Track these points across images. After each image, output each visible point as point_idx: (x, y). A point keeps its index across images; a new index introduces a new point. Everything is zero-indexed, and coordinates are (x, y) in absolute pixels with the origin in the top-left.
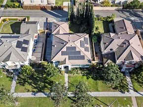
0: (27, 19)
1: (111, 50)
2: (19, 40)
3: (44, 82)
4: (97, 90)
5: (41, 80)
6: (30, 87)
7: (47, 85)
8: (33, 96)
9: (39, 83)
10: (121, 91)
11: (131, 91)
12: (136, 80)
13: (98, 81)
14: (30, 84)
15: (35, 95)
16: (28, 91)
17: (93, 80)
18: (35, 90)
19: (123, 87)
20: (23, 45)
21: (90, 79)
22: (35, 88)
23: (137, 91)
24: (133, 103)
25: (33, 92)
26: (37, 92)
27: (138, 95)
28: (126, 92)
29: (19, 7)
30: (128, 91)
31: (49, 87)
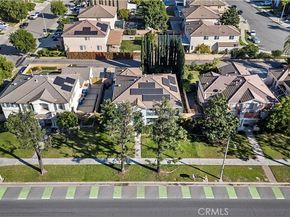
1: (216, 91)
2: (60, 76)
3: (97, 144)
4: (196, 156)
5: (91, 140)
6: (70, 151)
7: (101, 147)
8: (75, 163)
9: (87, 144)
10: (241, 158)
11: (261, 158)
12: (266, 142)
13: (196, 143)
14: (71, 146)
15: (78, 161)
16: (67, 155)
18: (79, 154)
19: (244, 152)
22: (80, 151)
23: (271, 158)
25: (75, 157)
26: (83, 158)
28: (251, 160)
29: (60, 55)
30: (254, 158)
31: (106, 150)
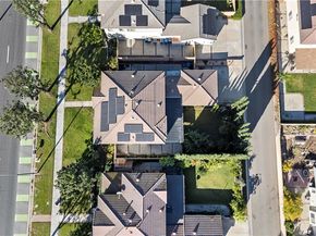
0: (233, 13)
4: (65, 157)
6: (76, 44)
10: (61, 199)
11: (60, 218)
14: (81, 44)
15: (63, 54)
16: (70, 44)
17: (83, 150)
18: (71, 53)
19: (68, 204)
20: (134, 18)
21: (85, 146)
22: (74, 53)
23: (59, 228)
24: (40, 216)
26: (67, 58)
27: (53, 229)
30: (60, 211)
